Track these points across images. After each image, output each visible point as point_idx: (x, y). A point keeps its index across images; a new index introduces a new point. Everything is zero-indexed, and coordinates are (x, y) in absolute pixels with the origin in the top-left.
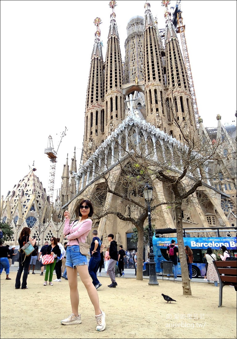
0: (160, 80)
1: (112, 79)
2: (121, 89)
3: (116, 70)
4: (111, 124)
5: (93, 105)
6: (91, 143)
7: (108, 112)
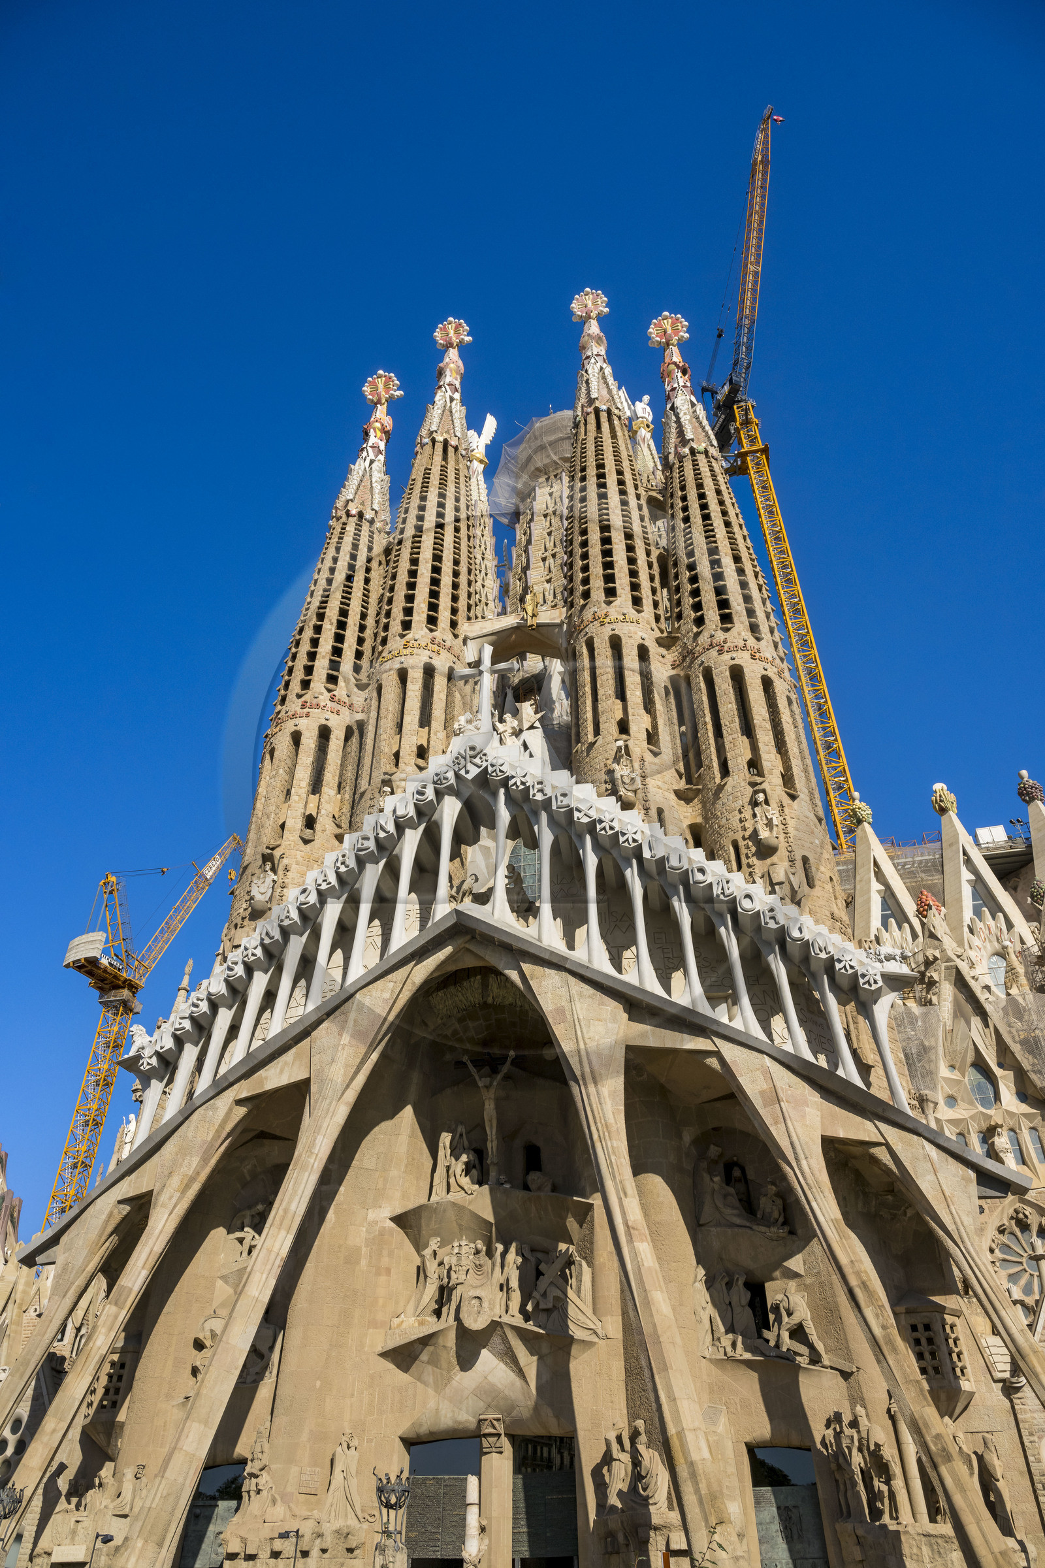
0: (637, 602)
1: (416, 592)
2: (456, 636)
3: (437, 558)
4: (387, 789)
5: (307, 697)
6: (272, 876)
7: (381, 731)
